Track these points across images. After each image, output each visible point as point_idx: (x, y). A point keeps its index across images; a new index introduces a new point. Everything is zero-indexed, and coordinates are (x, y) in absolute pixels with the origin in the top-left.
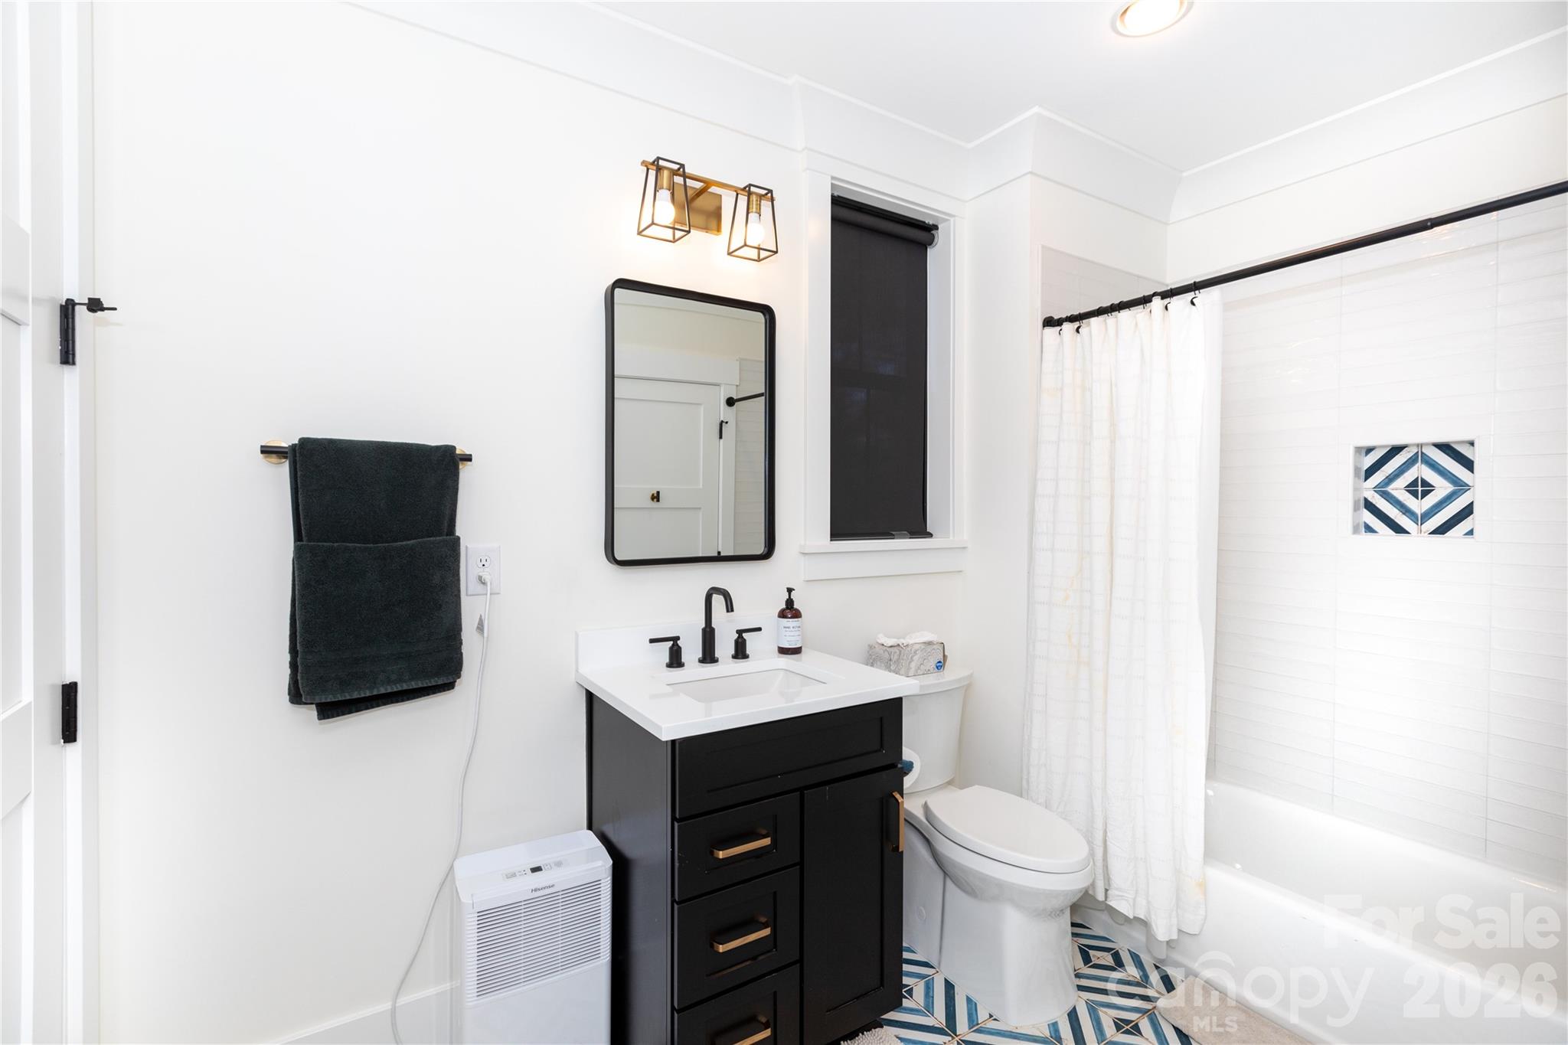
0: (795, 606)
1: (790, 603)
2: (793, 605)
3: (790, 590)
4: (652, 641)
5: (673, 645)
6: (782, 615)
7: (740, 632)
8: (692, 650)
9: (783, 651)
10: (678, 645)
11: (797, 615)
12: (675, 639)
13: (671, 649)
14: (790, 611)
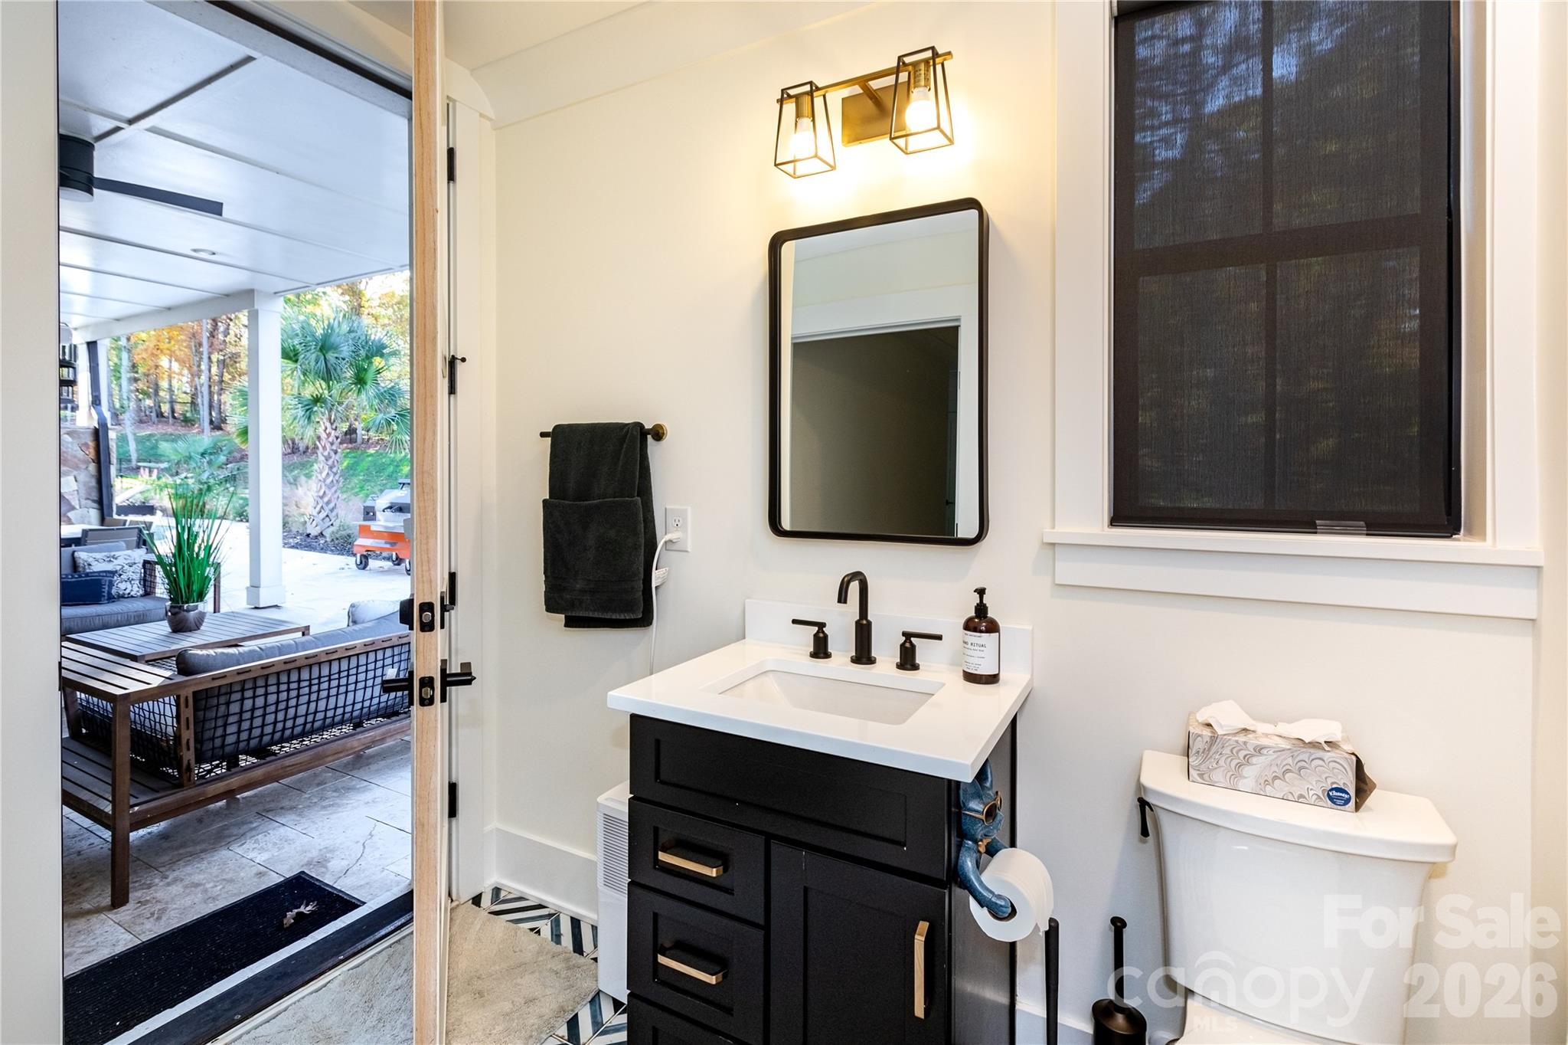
0: (990, 615)
1: (981, 610)
2: (987, 613)
3: (981, 592)
4: (795, 622)
5: (818, 632)
6: (970, 626)
7: (908, 636)
8: (842, 643)
9: (971, 678)
10: (823, 632)
11: (993, 627)
12: (821, 626)
13: (816, 636)
14: (981, 621)
